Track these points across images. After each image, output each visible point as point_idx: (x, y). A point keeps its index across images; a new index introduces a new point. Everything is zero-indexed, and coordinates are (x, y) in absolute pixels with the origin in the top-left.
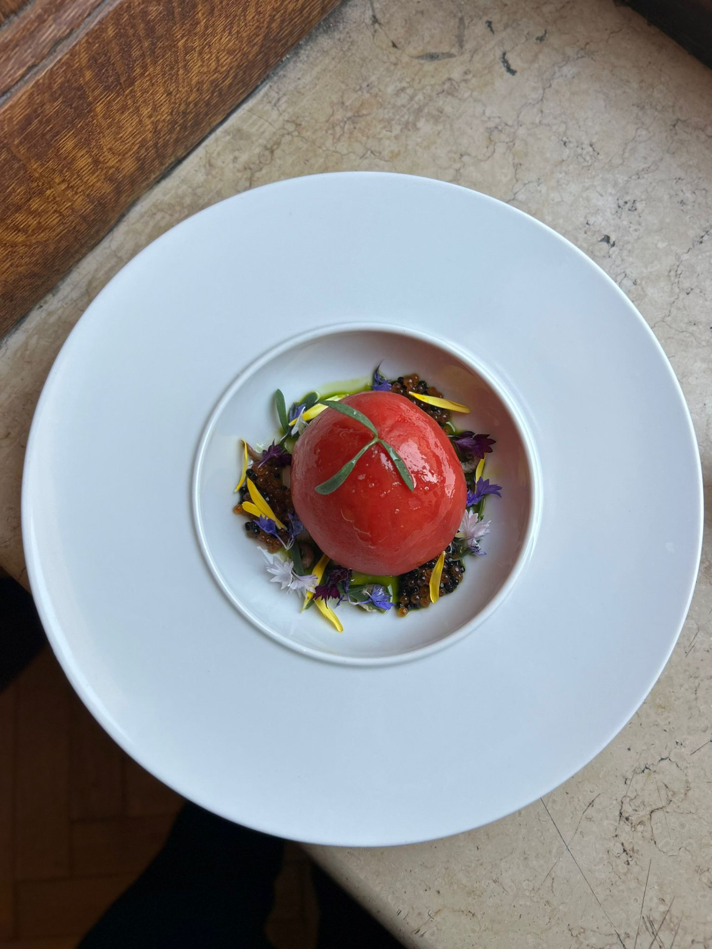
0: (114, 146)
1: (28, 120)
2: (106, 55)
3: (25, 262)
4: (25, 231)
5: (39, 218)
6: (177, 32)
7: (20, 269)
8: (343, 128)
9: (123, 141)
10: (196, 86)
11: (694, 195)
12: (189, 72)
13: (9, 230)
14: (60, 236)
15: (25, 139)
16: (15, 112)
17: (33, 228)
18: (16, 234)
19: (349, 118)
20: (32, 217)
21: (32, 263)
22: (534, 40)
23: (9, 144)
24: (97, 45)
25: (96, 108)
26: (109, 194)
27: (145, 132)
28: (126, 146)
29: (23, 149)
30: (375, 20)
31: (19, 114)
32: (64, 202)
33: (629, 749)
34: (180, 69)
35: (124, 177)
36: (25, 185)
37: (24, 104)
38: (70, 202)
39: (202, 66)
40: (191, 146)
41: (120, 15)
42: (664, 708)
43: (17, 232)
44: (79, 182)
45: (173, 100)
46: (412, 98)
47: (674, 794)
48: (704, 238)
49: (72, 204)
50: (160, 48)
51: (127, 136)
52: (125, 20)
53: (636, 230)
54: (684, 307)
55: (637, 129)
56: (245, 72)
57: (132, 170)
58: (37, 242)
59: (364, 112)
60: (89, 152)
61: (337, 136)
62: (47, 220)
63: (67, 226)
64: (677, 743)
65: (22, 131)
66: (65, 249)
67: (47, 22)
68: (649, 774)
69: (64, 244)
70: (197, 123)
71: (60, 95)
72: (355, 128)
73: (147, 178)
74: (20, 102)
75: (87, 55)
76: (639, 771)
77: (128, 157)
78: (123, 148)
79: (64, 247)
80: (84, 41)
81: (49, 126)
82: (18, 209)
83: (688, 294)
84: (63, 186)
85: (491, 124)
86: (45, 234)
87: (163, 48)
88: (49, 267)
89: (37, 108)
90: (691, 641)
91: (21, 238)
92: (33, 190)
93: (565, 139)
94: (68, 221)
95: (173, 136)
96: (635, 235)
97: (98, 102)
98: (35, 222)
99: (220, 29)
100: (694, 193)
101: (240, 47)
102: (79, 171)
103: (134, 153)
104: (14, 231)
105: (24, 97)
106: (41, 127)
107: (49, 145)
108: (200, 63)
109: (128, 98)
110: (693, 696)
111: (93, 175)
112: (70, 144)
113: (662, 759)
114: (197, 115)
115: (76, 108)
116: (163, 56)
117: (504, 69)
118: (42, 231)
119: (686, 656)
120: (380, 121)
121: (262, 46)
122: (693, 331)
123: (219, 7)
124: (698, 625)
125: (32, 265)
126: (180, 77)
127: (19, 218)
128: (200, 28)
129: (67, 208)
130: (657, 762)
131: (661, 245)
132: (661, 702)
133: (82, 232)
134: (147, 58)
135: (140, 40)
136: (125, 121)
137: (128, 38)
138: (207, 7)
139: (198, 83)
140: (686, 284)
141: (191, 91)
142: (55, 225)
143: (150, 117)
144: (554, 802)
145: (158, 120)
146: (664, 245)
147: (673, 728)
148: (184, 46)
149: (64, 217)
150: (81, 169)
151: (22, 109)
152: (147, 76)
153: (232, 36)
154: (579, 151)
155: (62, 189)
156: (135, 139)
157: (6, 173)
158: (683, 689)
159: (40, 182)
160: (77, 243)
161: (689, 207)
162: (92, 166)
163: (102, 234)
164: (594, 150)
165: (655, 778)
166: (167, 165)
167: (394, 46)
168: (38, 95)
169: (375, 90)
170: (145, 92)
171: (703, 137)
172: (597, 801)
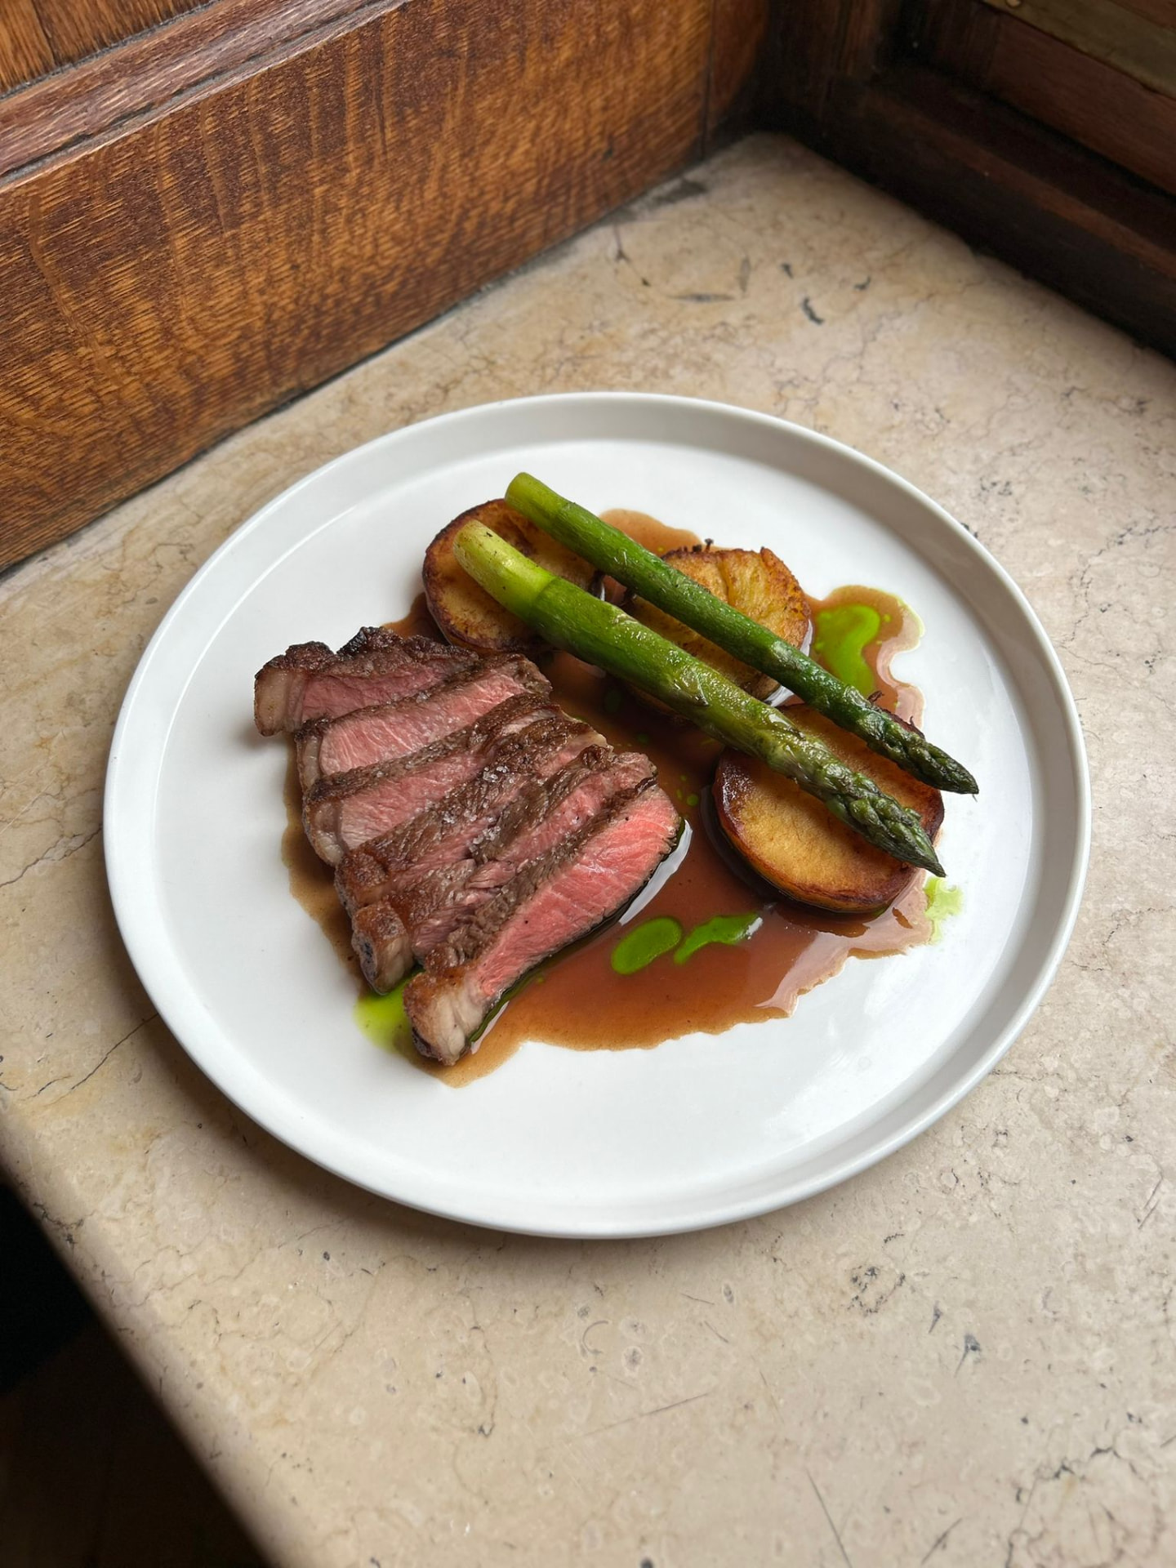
0: (198, 317)
1: (63, 215)
2: (199, 160)
3: (29, 463)
4: (35, 402)
5: (62, 391)
6: (313, 170)
7: (18, 472)
8: (557, 370)
9: (214, 316)
10: (338, 272)
11: (1104, 481)
12: (328, 244)
13: (9, 391)
14: (93, 438)
15: (55, 242)
16: (45, 192)
17: (50, 404)
18: (18, 403)
19: (568, 359)
20: (51, 383)
21: (40, 468)
22: (850, 288)
23: (27, 241)
24: (186, 138)
25: (175, 239)
26: (183, 398)
27: (252, 314)
28: (219, 326)
29: (51, 260)
30: (621, 255)
31: (51, 198)
32: (107, 380)
33: (1025, 1421)
34: (315, 233)
35: (211, 378)
36: (46, 322)
37: (61, 184)
38: (116, 384)
39: (350, 242)
40: (327, 371)
41: (226, 107)
42: (1099, 1335)
43: (21, 399)
44: (135, 354)
45: (300, 280)
46: (664, 341)
47: (1129, 1536)
48: (1125, 538)
49: (119, 389)
50: (285, 184)
51: (221, 309)
52: (233, 116)
53: (1011, 520)
54: (1097, 628)
55: (1009, 396)
56: (419, 283)
57: (225, 371)
58: (53, 433)
59: (593, 352)
60: (157, 309)
61: (548, 378)
62: (74, 400)
63: (107, 425)
64: (1130, 1416)
65: (53, 228)
66: (98, 466)
67: (117, 84)
68: (1071, 1484)
69: (99, 457)
70: (337, 337)
71: (119, 194)
72: (575, 371)
73: (248, 398)
74: (56, 178)
75: (168, 148)
76: (1048, 1473)
77: (220, 347)
78: (212, 326)
79: (98, 463)
80: (166, 122)
81: (96, 237)
82: (29, 359)
83: (1103, 611)
84: (108, 351)
85: (783, 378)
86: (68, 426)
87: (291, 187)
88: (67, 489)
89: (81, 200)
90: (1148, 1198)
91: (26, 414)
92: (58, 337)
93: (895, 401)
94: (110, 418)
95: (297, 341)
96: (1010, 526)
97: (180, 231)
98: (54, 395)
99: (381, 194)
100: (1105, 479)
101: (412, 239)
102: (136, 336)
103: (229, 343)
104: (17, 396)
105: (62, 174)
106: (83, 233)
107: (94, 272)
108: (346, 237)
109: (229, 244)
110: (1160, 1315)
111: (160, 353)
112: (127, 283)
113: (1099, 1451)
114: (338, 323)
115: (143, 227)
116: (290, 200)
117: (805, 317)
118: (64, 418)
119: (1140, 1228)
120: (614, 365)
121: (448, 251)
122: (1116, 663)
123: (382, 159)
124: (1159, 1166)
125: (40, 472)
126: (316, 247)
127: (28, 376)
128: (351, 178)
129: (110, 392)
130: (1086, 1456)
131: (1053, 542)
132: (1090, 1321)
133: (132, 449)
134: (262, 193)
135: (254, 159)
136: (220, 282)
137: (237, 147)
138: (361, 151)
139: (343, 268)
140: (1100, 598)
141: (331, 277)
142: (86, 416)
143: (262, 292)
144: (857, 1526)
145: (274, 304)
146: (1059, 542)
147: (1120, 1382)
148: (323, 197)
149: (103, 406)
150: (141, 333)
151: (57, 192)
152: (261, 222)
153: (400, 214)
154: (919, 416)
155: (107, 355)
156: (235, 320)
157: (17, 288)
158: (1137, 1298)
159: (70, 326)
160: (121, 465)
161: (1098, 496)
162: (159, 336)
163: (165, 468)
164: (942, 417)
165: (1084, 1493)
166: (284, 389)
167: (645, 283)
168: (85, 179)
169: (611, 330)
170: (257, 247)
171: (1115, 411)
172: (954, 1536)
